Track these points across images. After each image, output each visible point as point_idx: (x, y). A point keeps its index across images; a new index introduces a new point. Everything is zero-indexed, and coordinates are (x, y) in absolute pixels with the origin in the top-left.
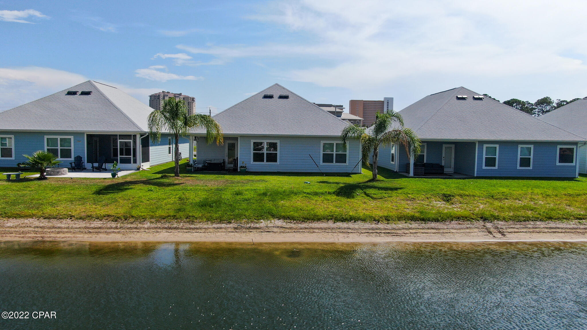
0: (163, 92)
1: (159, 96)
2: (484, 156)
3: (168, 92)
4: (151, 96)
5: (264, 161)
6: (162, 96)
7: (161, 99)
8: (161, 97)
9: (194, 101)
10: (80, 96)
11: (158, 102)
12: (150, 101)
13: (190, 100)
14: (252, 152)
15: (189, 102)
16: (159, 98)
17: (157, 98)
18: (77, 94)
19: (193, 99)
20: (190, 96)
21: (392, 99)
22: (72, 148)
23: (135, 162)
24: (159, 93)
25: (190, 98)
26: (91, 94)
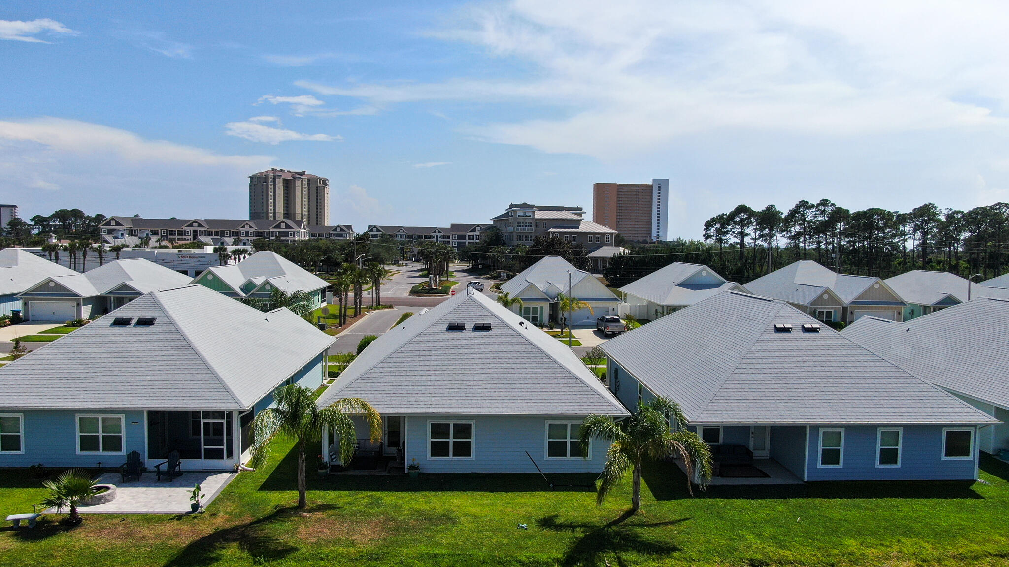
0: (273, 170)
1: (266, 177)
2: (821, 448)
3: (282, 171)
4: (252, 178)
5: (449, 456)
6: (271, 178)
7: (269, 181)
8: (270, 180)
9: (326, 184)
10: (135, 328)
11: (264, 186)
12: (250, 185)
13: (320, 183)
14: (429, 440)
15: (317, 187)
16: (266, 181)
17: (262, 180)
18: (130, 324)
19: (325, 182)
20: (320, 176)
21: (666, 181)
22: (123, 434)
23: (230, 454)
24: (267, 172)
25: (320, 180)
26: (153, 324)
